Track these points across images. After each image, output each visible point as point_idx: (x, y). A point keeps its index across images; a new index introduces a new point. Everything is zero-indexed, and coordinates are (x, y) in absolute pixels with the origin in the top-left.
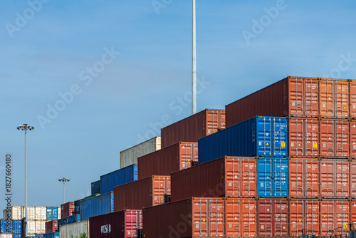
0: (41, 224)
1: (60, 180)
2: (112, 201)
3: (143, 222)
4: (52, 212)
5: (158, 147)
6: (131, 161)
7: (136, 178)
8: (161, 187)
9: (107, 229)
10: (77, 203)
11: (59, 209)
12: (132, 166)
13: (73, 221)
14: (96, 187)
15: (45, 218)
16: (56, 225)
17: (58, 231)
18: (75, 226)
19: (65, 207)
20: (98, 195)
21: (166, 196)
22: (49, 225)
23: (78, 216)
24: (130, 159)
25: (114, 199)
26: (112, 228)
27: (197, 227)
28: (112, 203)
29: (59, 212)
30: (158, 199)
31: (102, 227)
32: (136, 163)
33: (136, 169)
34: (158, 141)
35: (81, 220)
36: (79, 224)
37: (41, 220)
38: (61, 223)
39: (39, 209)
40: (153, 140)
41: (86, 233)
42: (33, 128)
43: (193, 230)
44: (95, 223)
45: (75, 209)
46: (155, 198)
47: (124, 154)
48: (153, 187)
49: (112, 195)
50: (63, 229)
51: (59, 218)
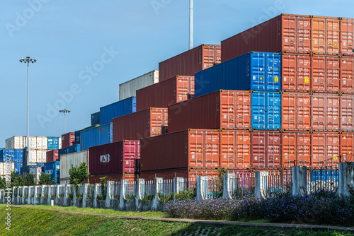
0: (42, 154)
1: (60, 111)
2: (111, 131)
3: (141, 152)
4: (53, 142)
5: (156, 81)
6: (130, 93)
7: (134, 110)
8: (159, 119)
9: (106, 159)
10: (77, 134)
11: (60, 139)
12: (131, 99)
13: (73, 150)
14: (96, 118)
15: (46, 148)
16: (57, 155)
17: (59, 160)
18: (75, 155)
19: (66, 137)
20: (98, 125)
21: (163, 128)
22: (50, 154)
23: (79, 146)
24: (129, 92)
25: (113, 130)
26: (111, 158)
27: (193, 157)
28: (111, 134)
29: (60, 142)
30: (155, 130)
31: (101, 157)
32: (135, 95)
33: (134, 101)
34: (156, 74)
35: (81, 150)
36: (79, 154)
37: (42, 150)
38: (61, 152)
39: (40, 139)
40: (151, 74)
41: (86, 162)
42: (35, 61)
43: (189, 160)
44: (95, 152)
45: (76, 139)
46: (153, 130)
47: (123, 87)
48: (151, 119)
49: (111, 126)
50: (63, 158)
51: (60, 147)
